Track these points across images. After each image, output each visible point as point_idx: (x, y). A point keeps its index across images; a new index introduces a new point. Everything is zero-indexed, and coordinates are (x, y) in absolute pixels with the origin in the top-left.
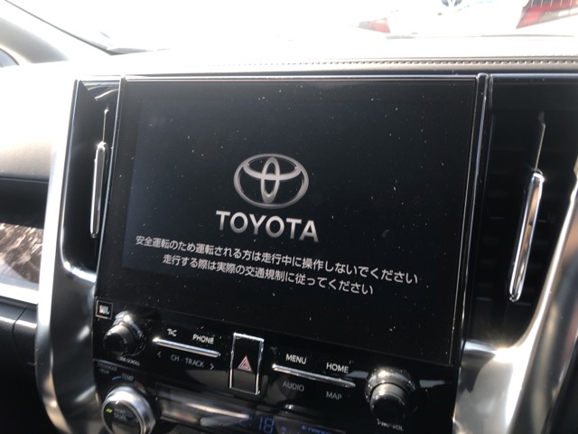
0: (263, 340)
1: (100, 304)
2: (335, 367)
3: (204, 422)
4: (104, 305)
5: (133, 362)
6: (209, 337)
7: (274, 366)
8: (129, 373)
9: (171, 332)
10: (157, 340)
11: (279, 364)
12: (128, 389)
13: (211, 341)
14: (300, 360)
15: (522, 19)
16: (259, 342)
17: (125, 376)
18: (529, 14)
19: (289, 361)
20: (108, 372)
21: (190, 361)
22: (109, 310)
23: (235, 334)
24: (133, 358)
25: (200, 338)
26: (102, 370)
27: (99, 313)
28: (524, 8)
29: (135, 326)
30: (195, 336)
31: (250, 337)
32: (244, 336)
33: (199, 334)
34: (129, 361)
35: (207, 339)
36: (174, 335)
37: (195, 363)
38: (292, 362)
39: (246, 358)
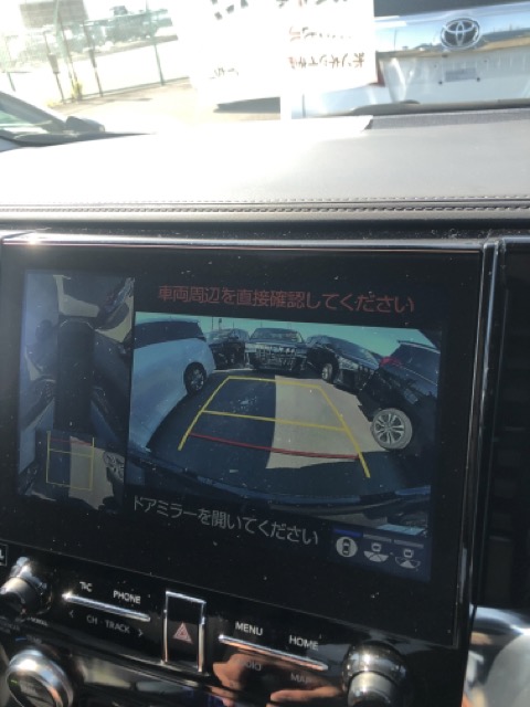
0: (203, 602)
2: (300, 642)
3: (142, 687)
5: (38, 621)
6: (135, 594)
7: (222, 637)
8: (36, 634)
9: (85, 586)
10: (68, 596)
11: (227, 634)
12: (35, 653)
13: (137, 599)
14: (255, 630)
16: (198, 604)
17: (30, 637)
19: (240, 631)
20: (8, 631)
21: (112, 625)
22: (3, 554)
23: (168, 593)
24: (40, 617)
25: (123, 595)
29: (35, 579)
30: (116, 593)
31: (188, 598)
32: (180, 596)
33: (121, 591)
34: (33, 620)
35: (131, 597)
36: (89, 590)
37: (119, 627)
38: (244, 633)
39: (183, 625)
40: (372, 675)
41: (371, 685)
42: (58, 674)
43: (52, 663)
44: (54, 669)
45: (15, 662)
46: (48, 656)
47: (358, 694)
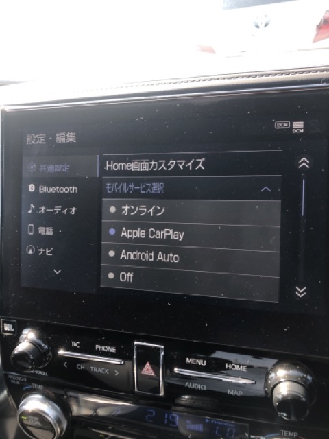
0: (162, 347)
1: (4, 322)
2: (234, 367)
4: (8, 322)
5: (41, 373)
6: (111, 346)
7: (176, 369)
8: (39, 383)
9: (74, 344)
10: (61, 352)
11: (180, 367)
12: (39, 396)
13: (113, 350)
14: (200, 362)
15: (317, 34)
16: (159, 349)
17: (34, 386)
18: (321, 31)
19: (189, 364)
20: (18, 383)
21: (95, 370)
22: (14, 327)
23: (136, 343)
24: (41, 370)
25: (103, 348)
26: (13, 381)
27: (4, 331)
28: (317, 26)
29: (40, 342)
30: (98, 347)
31: (151, 345)
32: (145, 344)
33: (101, 345)
34: (37, 372)
35: (108, 348)
36: (78, 347)
37: (100, 370)
38: (192, 365)
39: (148, 364)
40: (288, 383)
41: (289, 389)
42: (56, 410)
43: (51, 402)
44: (53, 406)
45: (24, 404)
46: (47, 397)
47: (280, 397)
